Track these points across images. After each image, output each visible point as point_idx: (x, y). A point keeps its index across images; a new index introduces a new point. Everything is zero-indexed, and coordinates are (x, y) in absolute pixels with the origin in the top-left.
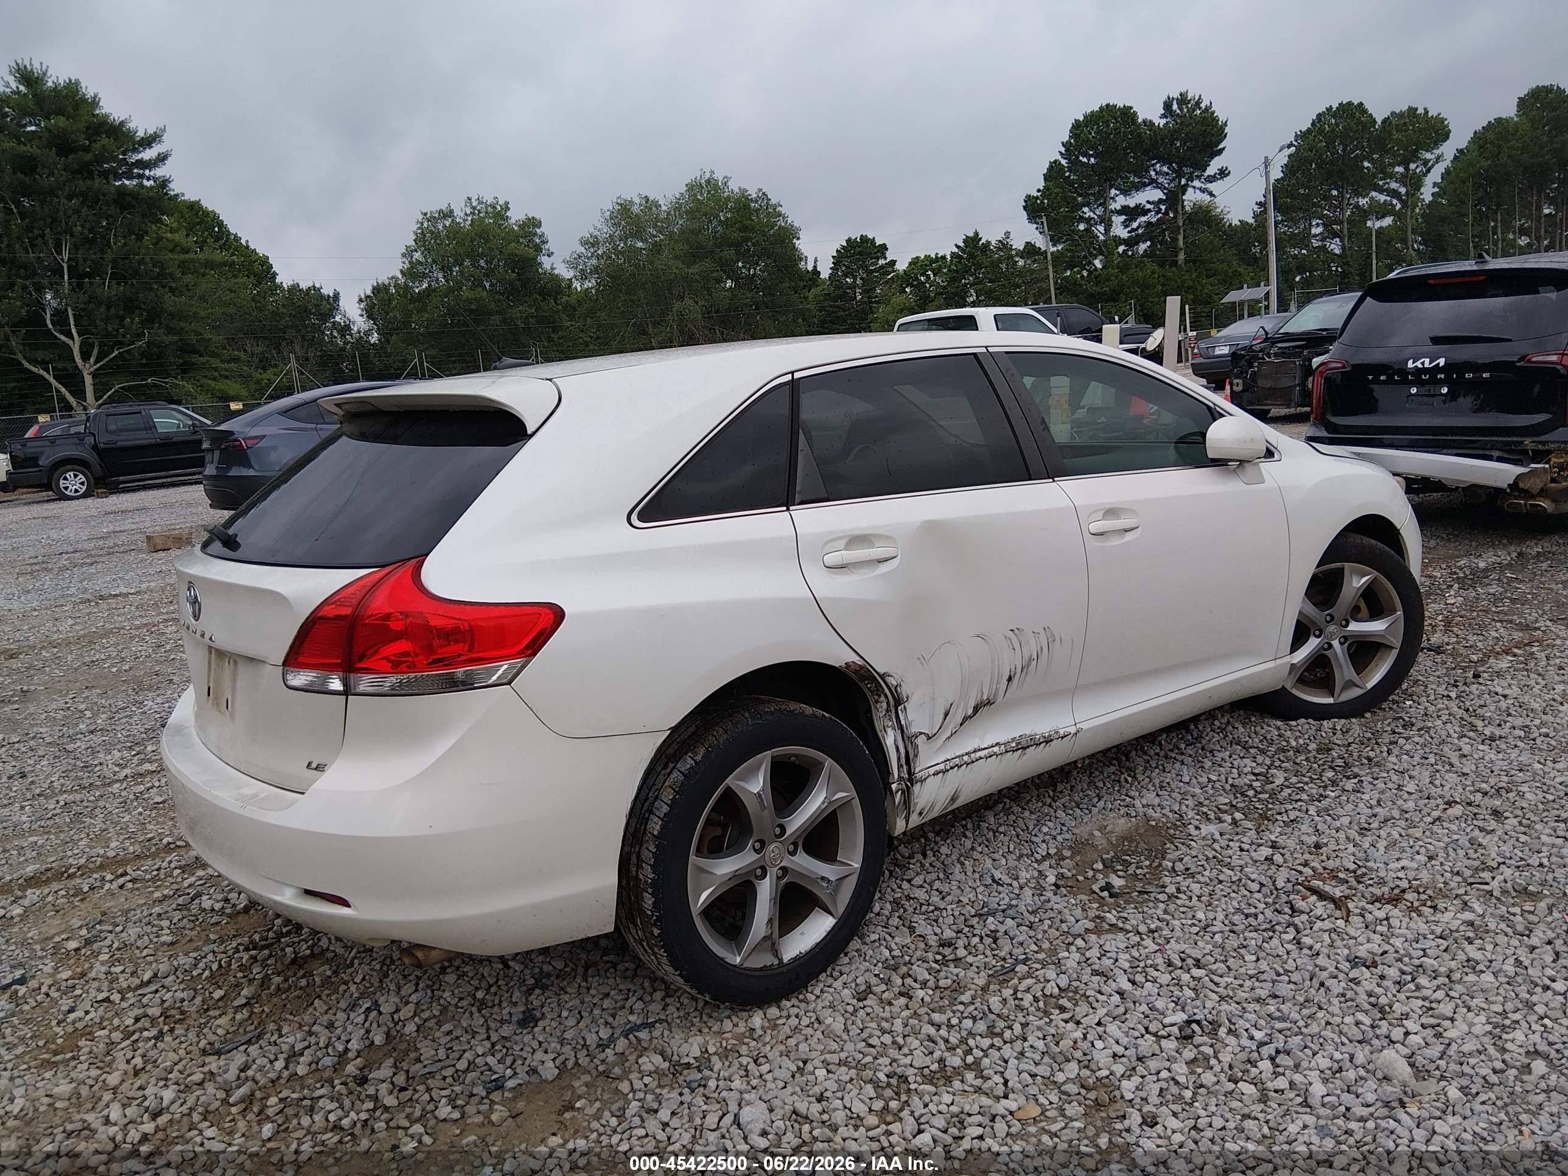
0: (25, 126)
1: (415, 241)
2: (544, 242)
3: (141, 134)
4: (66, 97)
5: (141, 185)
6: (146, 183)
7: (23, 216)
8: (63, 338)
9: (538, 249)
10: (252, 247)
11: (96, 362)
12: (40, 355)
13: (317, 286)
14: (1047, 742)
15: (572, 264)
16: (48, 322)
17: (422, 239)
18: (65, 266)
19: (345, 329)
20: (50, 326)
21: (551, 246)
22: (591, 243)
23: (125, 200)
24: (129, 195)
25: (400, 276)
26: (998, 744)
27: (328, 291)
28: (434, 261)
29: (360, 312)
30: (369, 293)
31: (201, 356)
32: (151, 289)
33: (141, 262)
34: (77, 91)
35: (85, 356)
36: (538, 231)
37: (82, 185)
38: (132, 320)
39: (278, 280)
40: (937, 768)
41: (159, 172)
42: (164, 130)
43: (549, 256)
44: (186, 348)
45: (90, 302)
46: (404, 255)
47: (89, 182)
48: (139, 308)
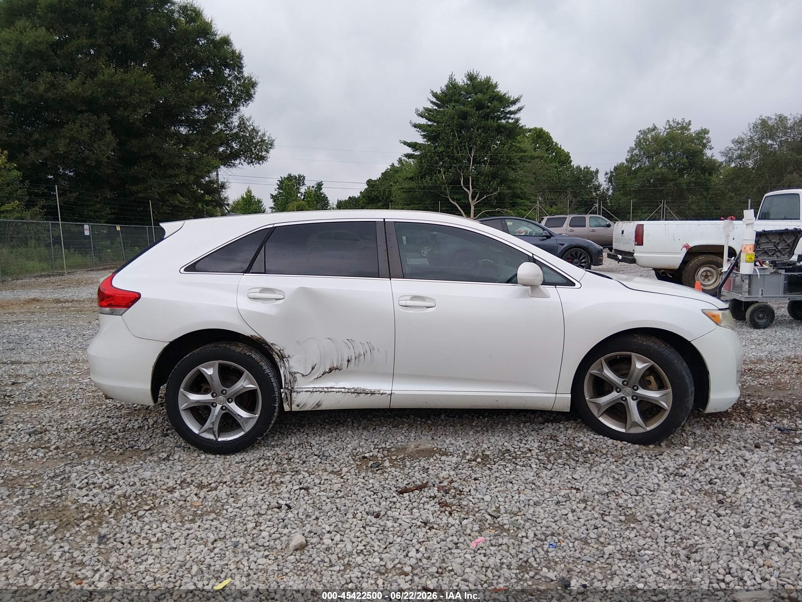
0: (468, 98)
1: (635, 145)
2: (708, 142)
3: (512, 99)
4: (484, 84)
5: (508, 122)
6: (510, 121)
7: (459, 137)
8: (466, 190)
9: (704, 146)
10: (562, 148)
11: (477, 201)
12: (456, 197)
13: (589, 167)
14: (372, 394)
15: (724, 154)
16: (462, 183)
17: (639, 144)
18: (472, 159)
19: (597, 188)
20: (462, 184)
21: (712, 144)
22: (739, 142)
23: (500, 129)
24: (502, 127)
25: (625, 162)
26: (344, 388)
27: (593, 169)
28: (644, 153)
29: (605, 179)
30: (612, 170)
31: (522, 199)
32: (504, 169)
33: (502, 157)
34: (489, 81)
35: (473, 198)
36: (706, 136)
37: (483, 123)
38: (494, 182)
39: (572, 164)
40: (308, 389)
41: (517, 116)
42: (521, 96)
43: (710, 149)
44: (515, 196)
45: (478, 174)
46: (628, 152)
47: (486, 122)
48: (498, 177)
